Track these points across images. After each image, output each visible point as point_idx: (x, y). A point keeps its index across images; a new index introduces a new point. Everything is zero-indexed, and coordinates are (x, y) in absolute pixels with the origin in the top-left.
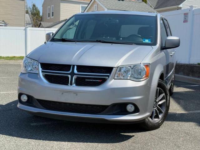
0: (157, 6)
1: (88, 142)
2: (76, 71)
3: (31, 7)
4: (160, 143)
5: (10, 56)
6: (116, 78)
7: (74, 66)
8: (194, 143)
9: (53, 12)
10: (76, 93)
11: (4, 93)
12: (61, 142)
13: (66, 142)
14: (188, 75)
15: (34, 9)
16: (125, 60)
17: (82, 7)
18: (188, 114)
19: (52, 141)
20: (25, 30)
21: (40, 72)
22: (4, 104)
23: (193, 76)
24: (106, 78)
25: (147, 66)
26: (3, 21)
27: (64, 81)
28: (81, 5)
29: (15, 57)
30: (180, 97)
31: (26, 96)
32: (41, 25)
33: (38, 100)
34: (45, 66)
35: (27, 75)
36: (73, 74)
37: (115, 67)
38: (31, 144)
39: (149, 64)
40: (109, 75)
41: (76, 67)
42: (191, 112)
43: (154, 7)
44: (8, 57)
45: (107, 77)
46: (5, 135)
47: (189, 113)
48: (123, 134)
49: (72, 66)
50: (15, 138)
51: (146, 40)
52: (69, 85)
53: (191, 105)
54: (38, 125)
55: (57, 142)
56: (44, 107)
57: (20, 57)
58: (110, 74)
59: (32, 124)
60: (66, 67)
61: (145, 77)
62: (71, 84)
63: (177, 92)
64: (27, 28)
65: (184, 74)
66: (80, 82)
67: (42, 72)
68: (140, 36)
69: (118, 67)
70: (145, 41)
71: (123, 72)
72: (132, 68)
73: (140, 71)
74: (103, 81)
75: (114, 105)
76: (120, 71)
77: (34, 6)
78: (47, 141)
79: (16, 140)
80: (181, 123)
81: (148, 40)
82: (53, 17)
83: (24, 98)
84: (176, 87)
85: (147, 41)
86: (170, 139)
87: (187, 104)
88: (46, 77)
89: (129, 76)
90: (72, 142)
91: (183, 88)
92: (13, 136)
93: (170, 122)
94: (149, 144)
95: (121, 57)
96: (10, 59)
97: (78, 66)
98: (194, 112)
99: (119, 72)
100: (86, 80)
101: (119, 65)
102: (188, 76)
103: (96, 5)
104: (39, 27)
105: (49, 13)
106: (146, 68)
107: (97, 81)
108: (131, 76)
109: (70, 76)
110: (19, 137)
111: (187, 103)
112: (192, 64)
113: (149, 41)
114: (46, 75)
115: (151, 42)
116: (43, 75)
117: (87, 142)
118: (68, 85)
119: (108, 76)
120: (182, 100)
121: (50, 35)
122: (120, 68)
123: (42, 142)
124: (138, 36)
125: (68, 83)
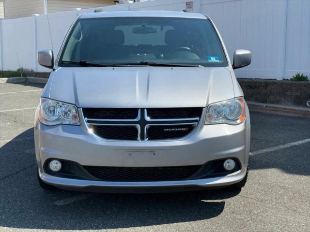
2: (146, 117)
6: (206, 123)
7: (142, 110)
24: (193, 124)
31: (58, 162)
33: (85, 167)
37: (205, 106)
40: (198, 119)
41: (146, 110)
45: (196, 123)
49: (140, 110)
52: (139, 138)
56: (97, 177)
58: (200, 117)
60: (131, 112)
62: (143, 138)
66: (156, 133)
67: (88, 122)
68: (189, 49)
70: (210, 59)
81: (214, 58)
85: (213, 60)
97: (149, 110)
100: (165, 130)
101: (209, 104)
113: (216, 59)
114: (95, 126)
116: (89, 126)
118: (136, 140)
124: (186, 49)
125: (137, 136)
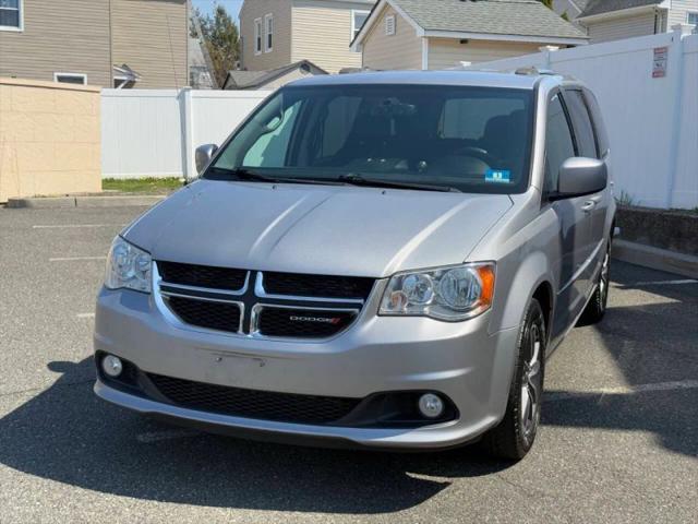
0: (591, 7)
1: (294, 510)
2: (260, 289)
3: (212, 17)
4: (522, 514)
5: (137, 178)
6: (384, 310)
7: (255, 273)
8: (633, 513)
9: (270, 36)
10: (259, 359)
11: (86, 318)
12: (212, 508)
13: (229, 509)
14: (665, 246)
15: (221, 20)
16: (412, 253)
17: (357, 17)
18: (636, 396)
19: (186, 505)
20: (181, 98)
21: (157, 288)
22: (77, 361)
23: (680, 248)
24: (352, 312)
25: (485, 269)
26: (125, 66)
27: (225, 319)
28: (353, 11)
29: (150, 180)
30: (625, 328)
31: (118, 360)
32: (230, 80)
33: (150, 375)
34: (171, 271)
35: (119, 294)
36: (251, 298)
37: (382, 276)
38: (120, 514)
39: (494, 261)
40: (361, 302)
41: (260, 277)
42: (649, 387)
43: (580, 8)
44: (133, 181)
45: (357, 310)
46: (52, 478)
47: (641, 393)
48: (413, 475)
49: (249, 273)
50: (79, 490)
51: (495, 175)
52: (240, 331)
53: (656, 358)
54: (159, 442)
55: (201, 507)
56: (168, 396)
57: (169, 179)
58: (365, 297)
59: (141, 438)
60: (232, 277)
61: (480, 304)
62: (246, 331)
63: (619, 308)
64: (187, 93)
65: (652, 243)
66: (275, 324)
67: (163, 288)
68: (485, 152)
69: (390, 277)
70: (491, 176)
71: (408, 293)
72: (438, 279)
73: (462, 285)
74: (345, 320)
75: (378, 398)
76: (399, 286)
77: (221, 12)
78: (171, 504)
79: (79, 500)
80: (605, 434)
81: (500, 174)
82: (270, 50)
83: (113, 366)
84: (622, 288)
85: (498, 177)
86: (556, 499)
87: (641, 355)
88: (175, 304)
89: (429, 302)
90: (245, 508)
91: (643, 293)
92: (73, 484)
93: (571, 430)
94: (488, 518)
95: (406, 241)
96: (134, 189)
97: (266, 274)
98: (659, 388)
99: (395, 290)
100: (291, 318)
101: (394, 271)
102: (662, 248)
103: (392, 17)
104: (223, 89)
105: (259, 39)
106: (482, 277)
107: (325, 323)
108: (434, 303)
109: (242, 305)
110: (90, 488)
111: (643, 352)
112: (677, 210)
113: (503, 177)
114: (172, 297)
115: (511, 179)
116: (164, 299)
117: (292, 509)
118: (235, 331)
119: (360, 307)
120: (632, 338)
121: (206, 155)
122: (397, 281)
123: (155, 509)
124: (479, 153)
125: (238, 326)
